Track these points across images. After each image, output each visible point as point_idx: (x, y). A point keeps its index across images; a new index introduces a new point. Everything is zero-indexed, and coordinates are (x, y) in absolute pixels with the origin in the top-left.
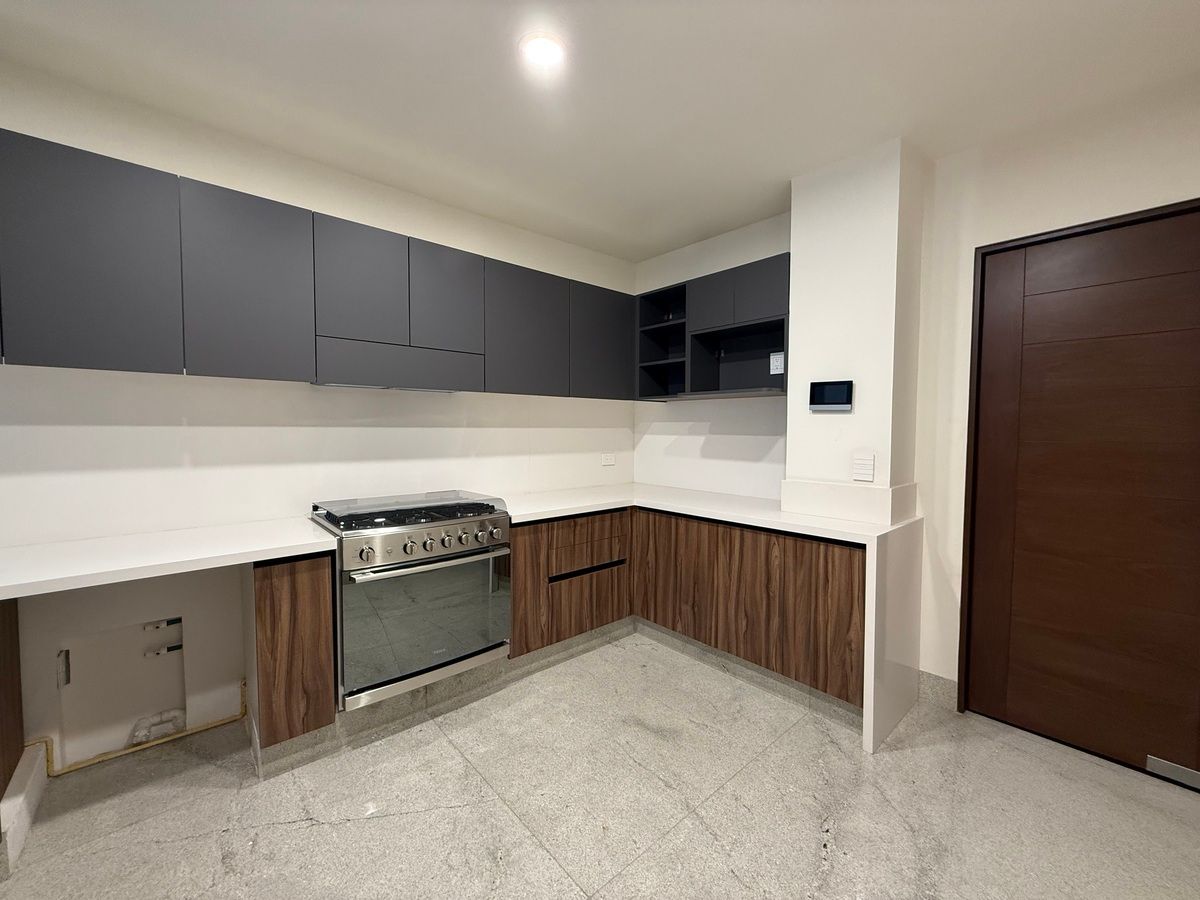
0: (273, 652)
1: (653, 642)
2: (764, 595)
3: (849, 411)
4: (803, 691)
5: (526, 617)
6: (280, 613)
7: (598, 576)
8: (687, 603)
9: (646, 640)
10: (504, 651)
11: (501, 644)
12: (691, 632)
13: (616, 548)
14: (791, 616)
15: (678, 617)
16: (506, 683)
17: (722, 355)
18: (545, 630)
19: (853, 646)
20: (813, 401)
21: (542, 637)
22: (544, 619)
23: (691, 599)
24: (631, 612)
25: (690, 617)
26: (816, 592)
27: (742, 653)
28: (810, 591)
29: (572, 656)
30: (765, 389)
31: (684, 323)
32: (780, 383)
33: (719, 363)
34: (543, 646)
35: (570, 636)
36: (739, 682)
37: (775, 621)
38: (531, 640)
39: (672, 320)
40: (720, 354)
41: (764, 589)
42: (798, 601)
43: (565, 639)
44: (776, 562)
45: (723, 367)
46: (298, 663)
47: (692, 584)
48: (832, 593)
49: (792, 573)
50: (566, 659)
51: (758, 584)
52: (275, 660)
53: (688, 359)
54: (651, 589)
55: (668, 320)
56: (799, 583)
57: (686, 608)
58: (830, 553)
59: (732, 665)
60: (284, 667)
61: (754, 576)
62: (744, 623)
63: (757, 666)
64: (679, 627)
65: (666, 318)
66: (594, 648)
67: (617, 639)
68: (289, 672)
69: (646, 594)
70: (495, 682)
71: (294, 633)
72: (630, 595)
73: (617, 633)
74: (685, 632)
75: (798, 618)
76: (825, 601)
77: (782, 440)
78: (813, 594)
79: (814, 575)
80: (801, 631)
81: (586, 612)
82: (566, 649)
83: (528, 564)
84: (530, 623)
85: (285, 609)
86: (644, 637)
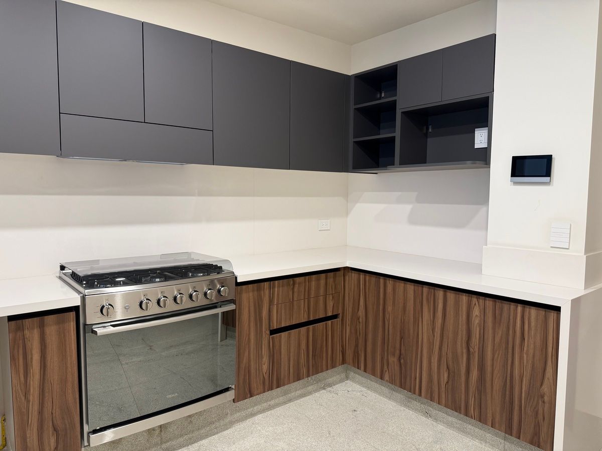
0: (26, 394)
1: (364, 389)
2: (465, 351)
3: (548, 183)
4: (499, 437)
5: (249, 366)
6: (31, 362)
7: (314, 330)
8: (394, 355)
9: (357, 387)
10: (230, 395)
11: (227, 390)
12: (398, 382)
13: (330, 304)
14: (489, 369)
15: (385, 367)
16: (231, 424)
17: (430, 130)
18: (266, 377)
19: (546, 398)
20: (514, 174)
21: (264, 383)
22: (265, 368)
23: (398, 352)
24: (344, 362)
25: (397, 368)
26: (513, 348)
27: (443, 401)
28: (507, 348)
29: (290, 400)
30: (468, 162)
31: (395, 102)
32: (483, 156)
33: (427, 138)
34: (264, 392)
35: (289, 383)
36: (440, 427)
37: (475, 374)
38: (254, 385)
39: (384, 98)
40: (427, 129)
41: (464, 345)
42: (496, 356)
43: (284, 385)
44: (476, 321)
45: (430, 141)
46: (48, 405)
47: (398, 338)
48: (528, 350)
49: (491, 331)
50: (285, 403)
51: (459, 340)
52: (28, 401)
53: (397, 134)
54: (361, 342)
55: (380, 98)
56: (497, 340)
57: (393, 360)
58: (527, 314)
59: (434, 412)
60: (36, 408)
61: (456, 333)
62: (446, 375)
63: (457, 414)
64: (387, 377)
65: (379, 96)
66: (310, 393)
67: (330, 385)
68: (41, 412)
69: (357, 346)
70: (222, 423)
71: (44, 379)
72: (342, 347)
73: (330, 380)
74: (392, 381)
75: (496, 372)
76: (521, 358)
77: (484, 209)
78: (510, 351)
79: (511, 332)
80: (498, 384)
81: (303, 361)
82: (285, 393)
83: (252, 319)
84: (253, 371)
85: (36, 357)
86: (355, 385)
